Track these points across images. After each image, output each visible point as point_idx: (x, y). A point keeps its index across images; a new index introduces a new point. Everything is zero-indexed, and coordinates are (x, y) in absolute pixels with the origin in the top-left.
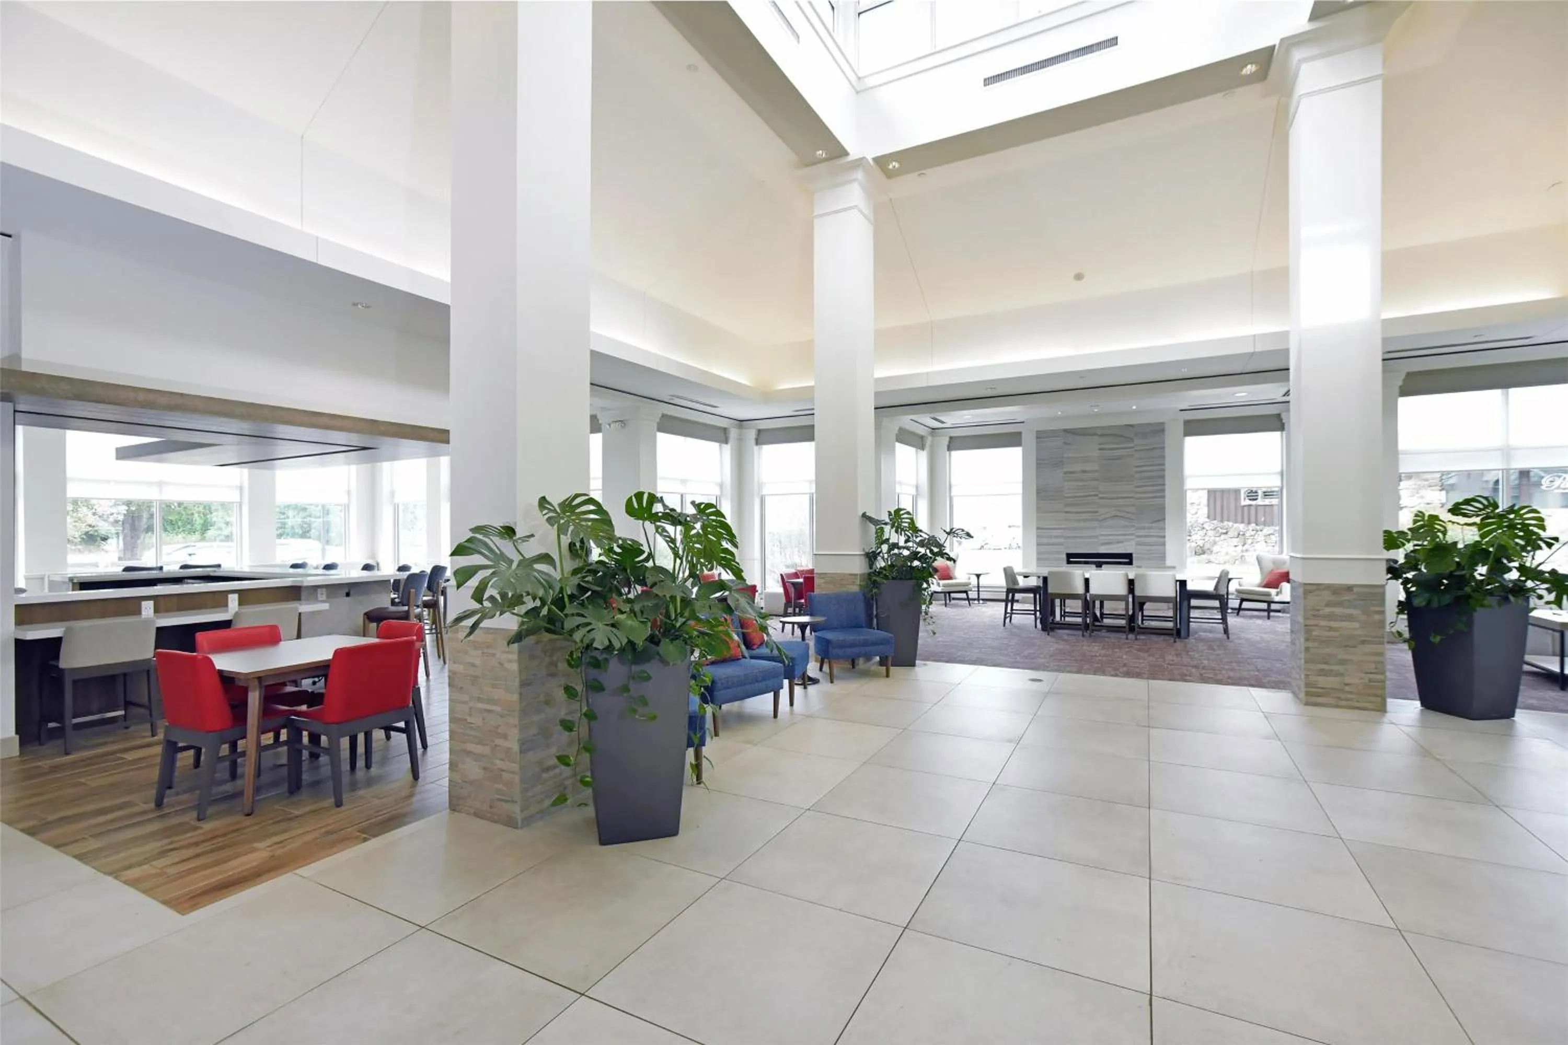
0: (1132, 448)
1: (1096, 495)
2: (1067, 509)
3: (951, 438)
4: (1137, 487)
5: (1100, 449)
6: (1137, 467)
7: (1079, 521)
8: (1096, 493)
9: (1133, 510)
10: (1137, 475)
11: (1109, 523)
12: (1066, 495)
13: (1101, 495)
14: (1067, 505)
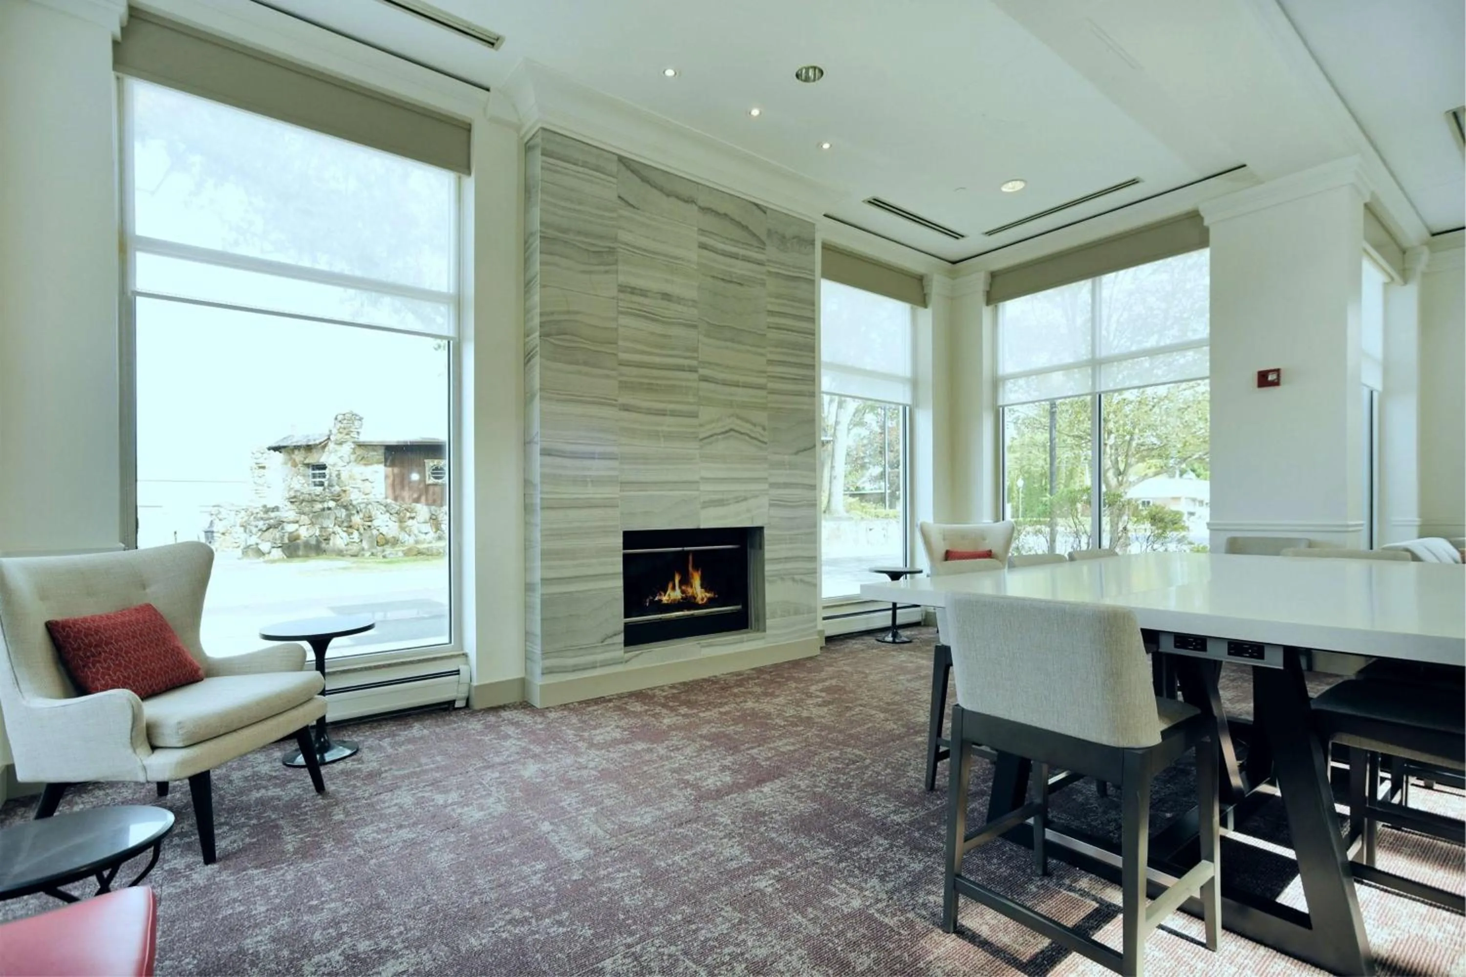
0: (760, 263)
1: (693, 370)
2: (625, 399)
4: (771, 362)
5: (703, 246)
6: (771, 313)
7: (655, 435)
8: (694, 363)
9: (761, 417)
10: (772, 335)
11: (721, 447)
12: (623, 356)
13: (702, 371)
14: (625, 386)
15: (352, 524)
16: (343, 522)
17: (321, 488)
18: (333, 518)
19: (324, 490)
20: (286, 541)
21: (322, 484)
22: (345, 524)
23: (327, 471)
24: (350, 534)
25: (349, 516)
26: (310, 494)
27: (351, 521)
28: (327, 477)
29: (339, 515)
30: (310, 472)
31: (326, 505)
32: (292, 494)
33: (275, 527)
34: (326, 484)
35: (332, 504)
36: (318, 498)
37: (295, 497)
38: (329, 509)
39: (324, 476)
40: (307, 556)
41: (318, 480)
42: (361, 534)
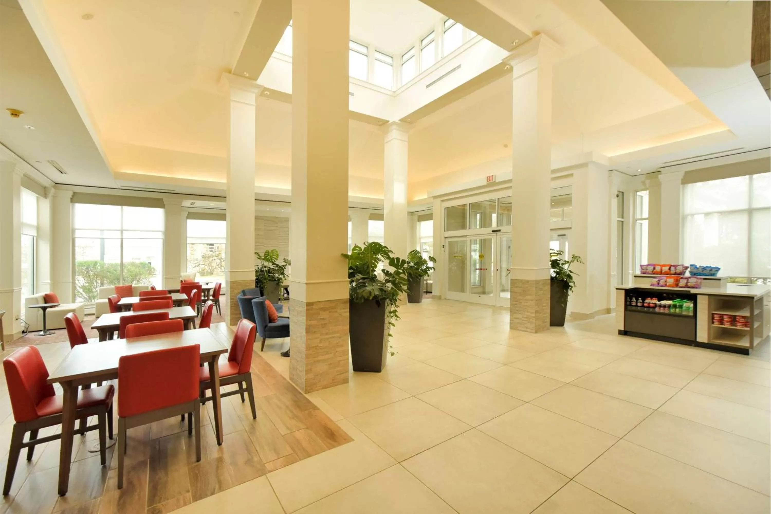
3: (189, 212)
5: (265, 226)
15: (222, 265)
16: (219, 264)
17: (212, 252)
18: (215, 263)
19: (213, 253)
20: (201, 271)
21: (212, 251)
22: (220, 265)
23: (214, 246)
24: (221, 268)
25: (221, 262)
26: (208, 255)
27: (221, 264)
28: (214, 248)
29: (217, 262)
30: (209, 246)
31: (214, 258)
32: (203, 255)
33: (198, 266)
34: (214, 251)
35: (216, 258)
36: (211, 256)
37: (203, 256)
38: (215, 260)
39: (213, 248)
40: (207, 275)
41: (211, 249)
42: (224, 268)
